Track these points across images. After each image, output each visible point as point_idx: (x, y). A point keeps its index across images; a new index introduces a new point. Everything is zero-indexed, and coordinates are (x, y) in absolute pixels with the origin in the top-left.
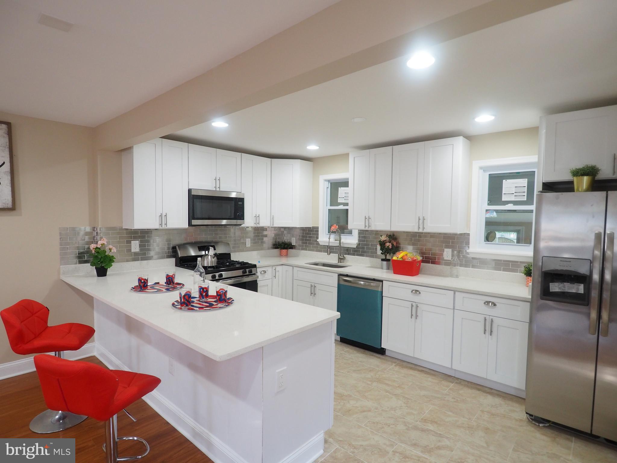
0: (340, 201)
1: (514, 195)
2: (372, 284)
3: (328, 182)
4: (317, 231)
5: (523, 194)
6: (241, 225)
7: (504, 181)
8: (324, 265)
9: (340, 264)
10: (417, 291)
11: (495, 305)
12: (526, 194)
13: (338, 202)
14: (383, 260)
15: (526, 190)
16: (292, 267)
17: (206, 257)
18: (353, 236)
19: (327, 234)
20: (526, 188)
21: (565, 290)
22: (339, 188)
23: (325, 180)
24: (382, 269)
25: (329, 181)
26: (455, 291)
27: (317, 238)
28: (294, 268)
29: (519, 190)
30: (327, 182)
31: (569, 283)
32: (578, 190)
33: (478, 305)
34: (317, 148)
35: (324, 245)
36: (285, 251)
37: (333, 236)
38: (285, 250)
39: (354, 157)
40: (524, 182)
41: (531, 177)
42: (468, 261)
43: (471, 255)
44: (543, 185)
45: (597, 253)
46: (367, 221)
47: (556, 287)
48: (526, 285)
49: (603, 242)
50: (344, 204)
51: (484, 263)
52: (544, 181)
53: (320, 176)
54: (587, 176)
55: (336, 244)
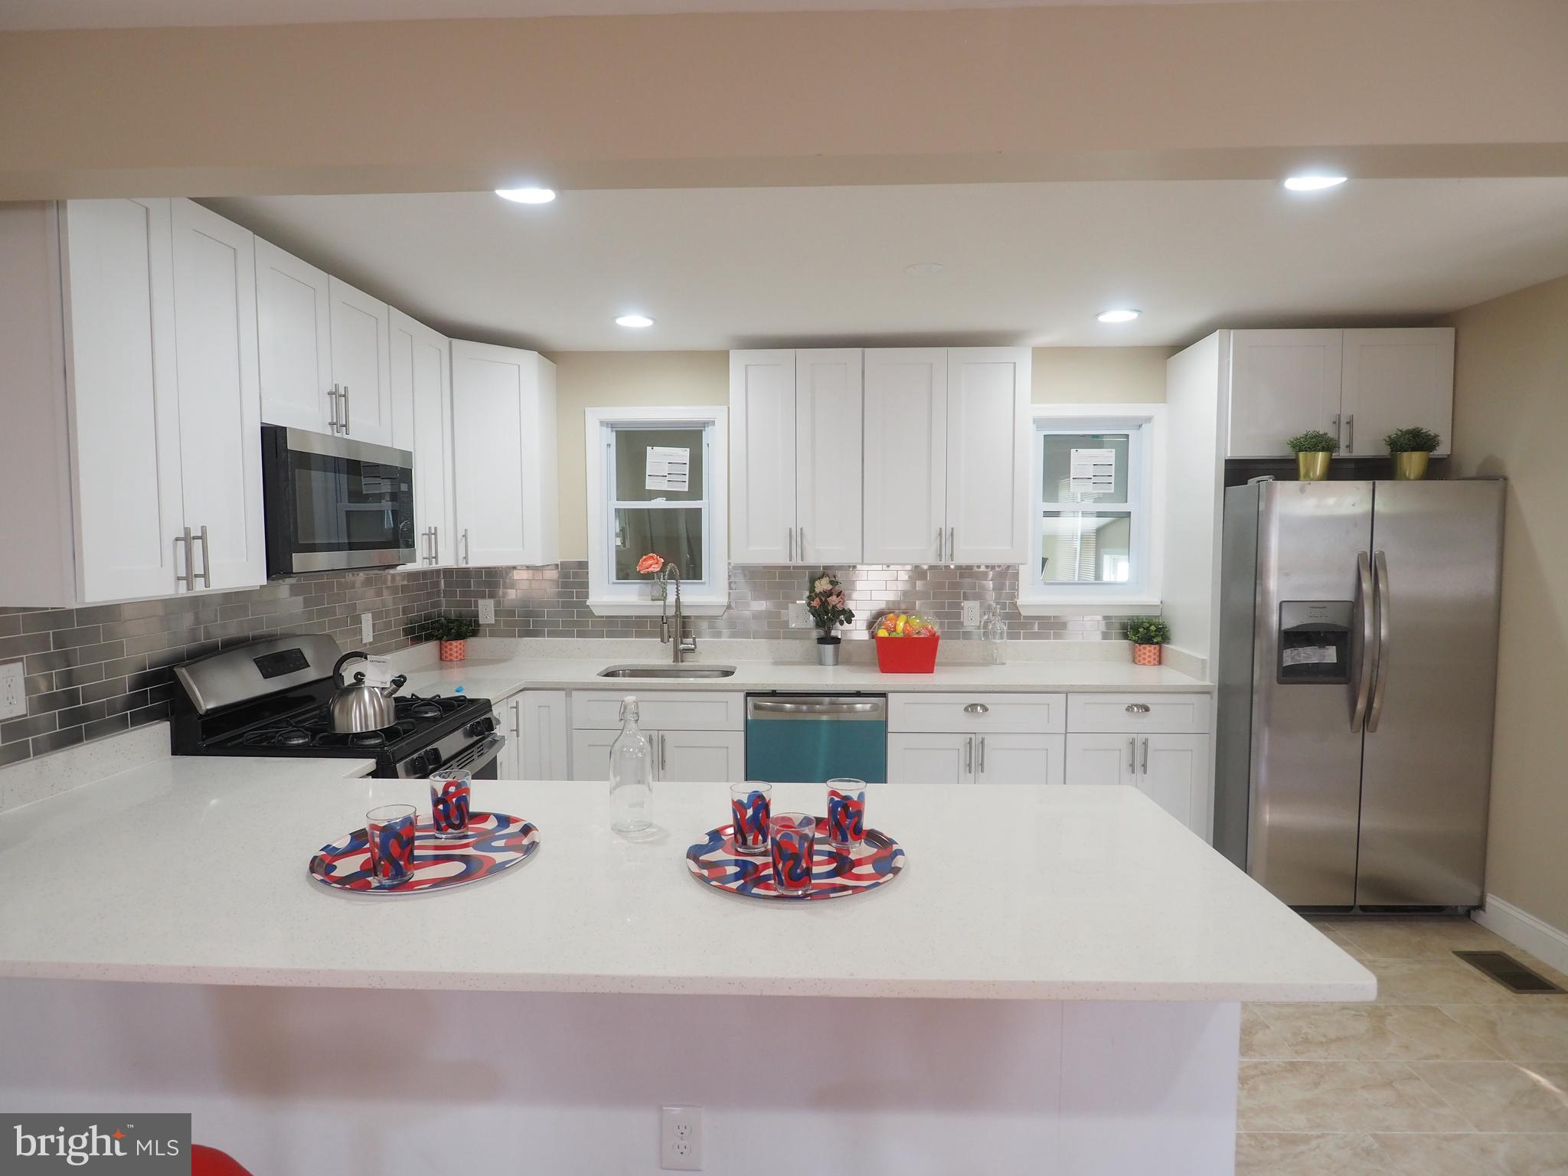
0: (650, 484)
1: (1092, 481)
2: (818, 706)
3: (610, 429)
4: (585, 576)
5: (1108, 480)
6: (394, 566)
7: (1073, 451)
8: (635, 673)
9: (682, 665)
10: (973, 706)
11: (1147, 709)
12: (1113, 479)
13: (647, 488)
14: (822, 641)
15: (1112, 471)
16: (562, 692)
17: (353, 696)
18: (704, 583)
19: (614, 583)
20: (1113, 466)
21: (1300, 660)
22: (649, 448)
23: (602, 423)
25: (612, 425)
26: (1067, 692)
27: (587, 596)
28: (574, 693)
29: (1100, 471)
30: (607, 427)
31: (1316, 647)
32: (1307, 475)
33: (1113, 715)
34: (648, 323)
35: (607, 617)
36: (460, 644)
37: (637, 586)
38: (461, 641)
39: (746, 366)
40: (1108, 455)
41: (1122, 445)
42: (1019, 624)
43: (1023, 613)
44: (1228, 462)
45: (1367, 586)
46: (796, 538)
47: (1292, 657)
48: (1134, 661)
49: (1371, 565)
50: (670, 495)
51: (1050, 626)
52: (1229, 455)
53: (586, 409)
54: (1323, 450)
55: (655, 609)
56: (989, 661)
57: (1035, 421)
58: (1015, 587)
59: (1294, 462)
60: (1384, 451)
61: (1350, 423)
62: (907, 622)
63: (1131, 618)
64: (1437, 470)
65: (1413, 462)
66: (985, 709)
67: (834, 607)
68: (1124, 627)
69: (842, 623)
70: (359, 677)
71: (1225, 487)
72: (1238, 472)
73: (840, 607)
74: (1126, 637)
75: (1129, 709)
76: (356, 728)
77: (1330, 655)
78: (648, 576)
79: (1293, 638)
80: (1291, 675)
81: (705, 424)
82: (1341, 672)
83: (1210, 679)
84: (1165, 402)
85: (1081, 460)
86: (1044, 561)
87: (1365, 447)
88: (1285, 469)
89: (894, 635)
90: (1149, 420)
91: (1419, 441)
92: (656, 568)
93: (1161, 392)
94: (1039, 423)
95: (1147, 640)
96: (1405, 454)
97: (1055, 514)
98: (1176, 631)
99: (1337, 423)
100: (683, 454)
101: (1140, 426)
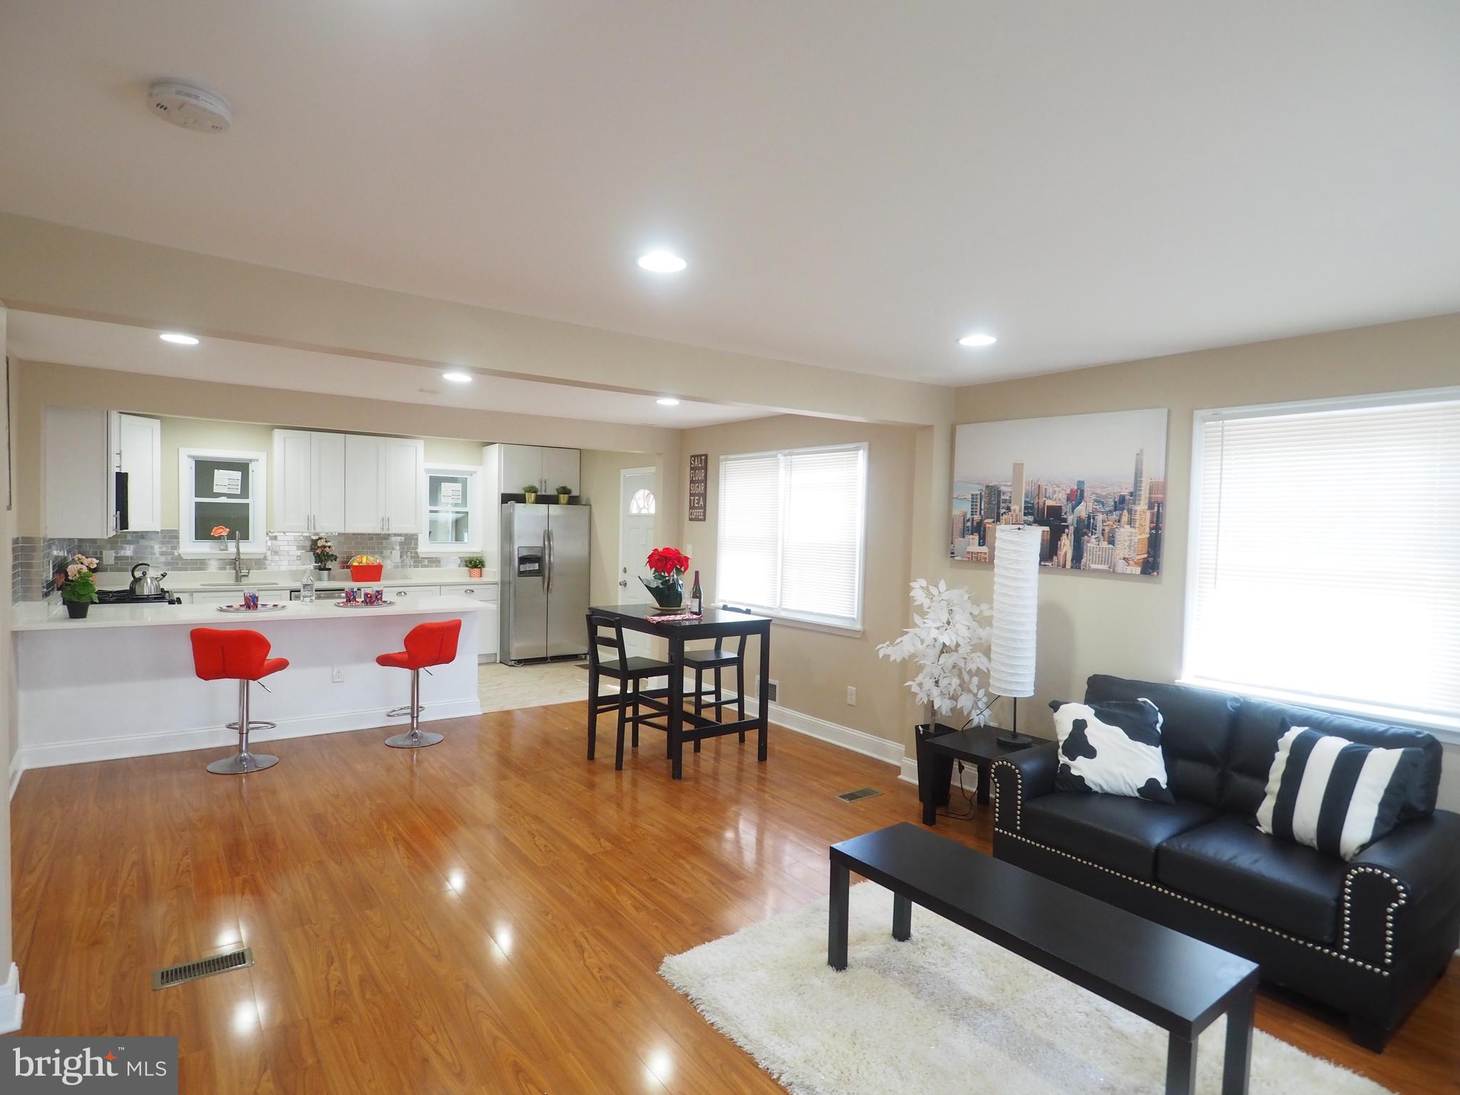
0: (216, 490)
1: (451, 497)
4: (177, 538)
5: (458, 497)
7: (442, 484)
9: (241, 583)
10: (400, 592)
11: (473, 591)
12: (460, 497)
13: (214, 491)
14: (321, 569)
15: (460, 493)
16: (187, 594)
17: (143, 581)
19: (194, 541)
20: (461, 491)
21: (526, 569)
22: (216, 471)
23: (190, 456)
24: (321, 580)
25: (193, 457)
26: (440, 585)
27: (179, 549)
28: (194, 594)
29: (455, 493)
30: (191, 459)
31: (531, 564)
32: (528, 502)
33: (460, 594)
35: (192, 560)
37: (209, 543)
39: (285, 437)
40: (458, 486)
41: (464, 483)
42: (418, 561)
43: (421, 556)
44: (502, 494)
45: (546, 543)
46: (310, 520)
47: (523, 568)
48: (470, 576)
49: (548, 536)
50: (229, 496)
51: (434, 561)
52: (503, 492)
53: (180, 449)
54: (533, 492)
55: (223, 555)
56: (406, 577)
57: (425, 470)
58: (416, 544)
59: (525, 495)
60: (556, 493)
61: (545, 482)
62: (367, 559)
63: (469, 558)
64: (574, 501)
65: (564, 498)
66: (405, 594)
67: (327, 553)
68: (466, 561)
69: (332, 561)
70: (144, 574)
71: (502, 503)
72: (506, 498)
73: (331, 553)
74: (467, 566)
75: (466, 591)
76: (146, 592)
77: (536, 566)
78: (219, 538)
79: (523, 560)
80: (521, 574)
81: (251, 460)
82: (539, 573)
83: (497, 579)
84: (481, 465)
85: (445, 487)
86: (430, 532)
87: (551, 491)
88: (520, 499)
89: (361, 564)
90: (475, 472)
91: (565, 490)
92: (225, 534)
93: (481, 462)
94: (427, 471)
95: (476, 566)
96: (562, 496)
97: (436, 512)
98: (487, 564)
99: (541, 482)
100: (238, 475)
101: (471, 475)
